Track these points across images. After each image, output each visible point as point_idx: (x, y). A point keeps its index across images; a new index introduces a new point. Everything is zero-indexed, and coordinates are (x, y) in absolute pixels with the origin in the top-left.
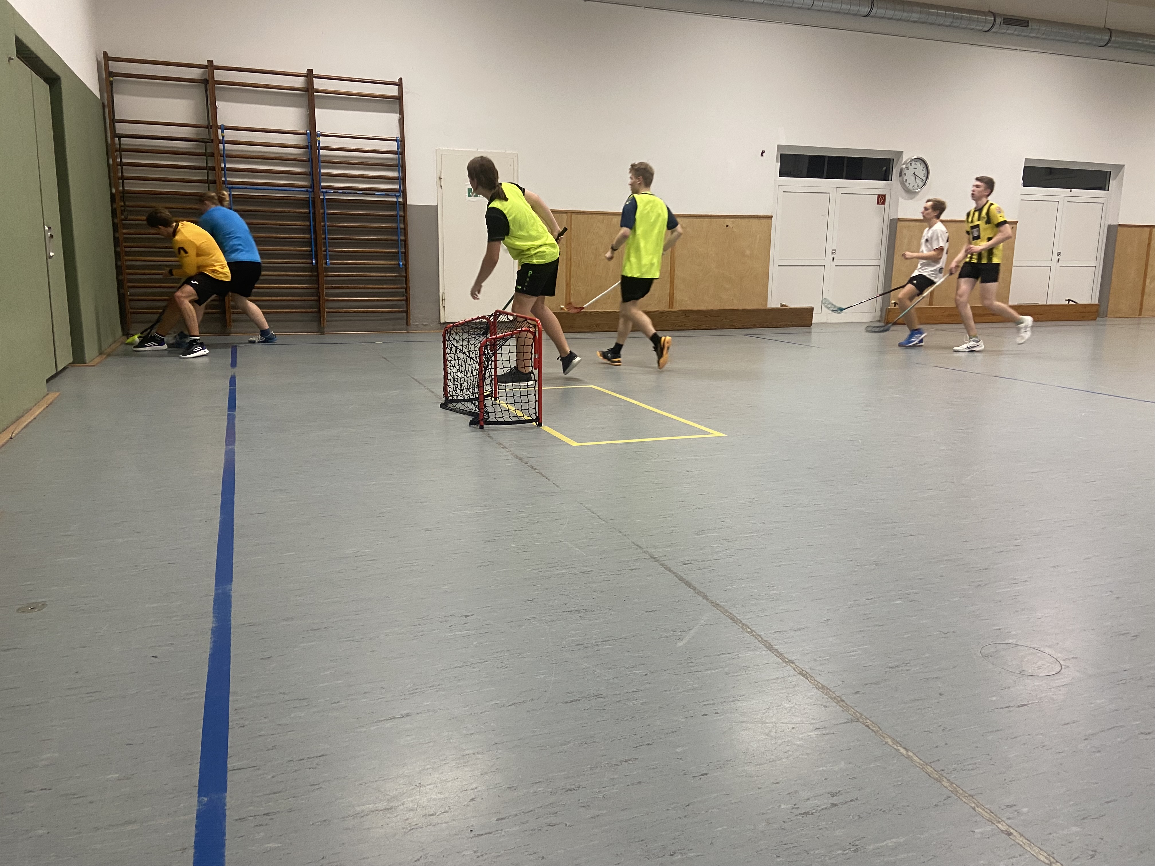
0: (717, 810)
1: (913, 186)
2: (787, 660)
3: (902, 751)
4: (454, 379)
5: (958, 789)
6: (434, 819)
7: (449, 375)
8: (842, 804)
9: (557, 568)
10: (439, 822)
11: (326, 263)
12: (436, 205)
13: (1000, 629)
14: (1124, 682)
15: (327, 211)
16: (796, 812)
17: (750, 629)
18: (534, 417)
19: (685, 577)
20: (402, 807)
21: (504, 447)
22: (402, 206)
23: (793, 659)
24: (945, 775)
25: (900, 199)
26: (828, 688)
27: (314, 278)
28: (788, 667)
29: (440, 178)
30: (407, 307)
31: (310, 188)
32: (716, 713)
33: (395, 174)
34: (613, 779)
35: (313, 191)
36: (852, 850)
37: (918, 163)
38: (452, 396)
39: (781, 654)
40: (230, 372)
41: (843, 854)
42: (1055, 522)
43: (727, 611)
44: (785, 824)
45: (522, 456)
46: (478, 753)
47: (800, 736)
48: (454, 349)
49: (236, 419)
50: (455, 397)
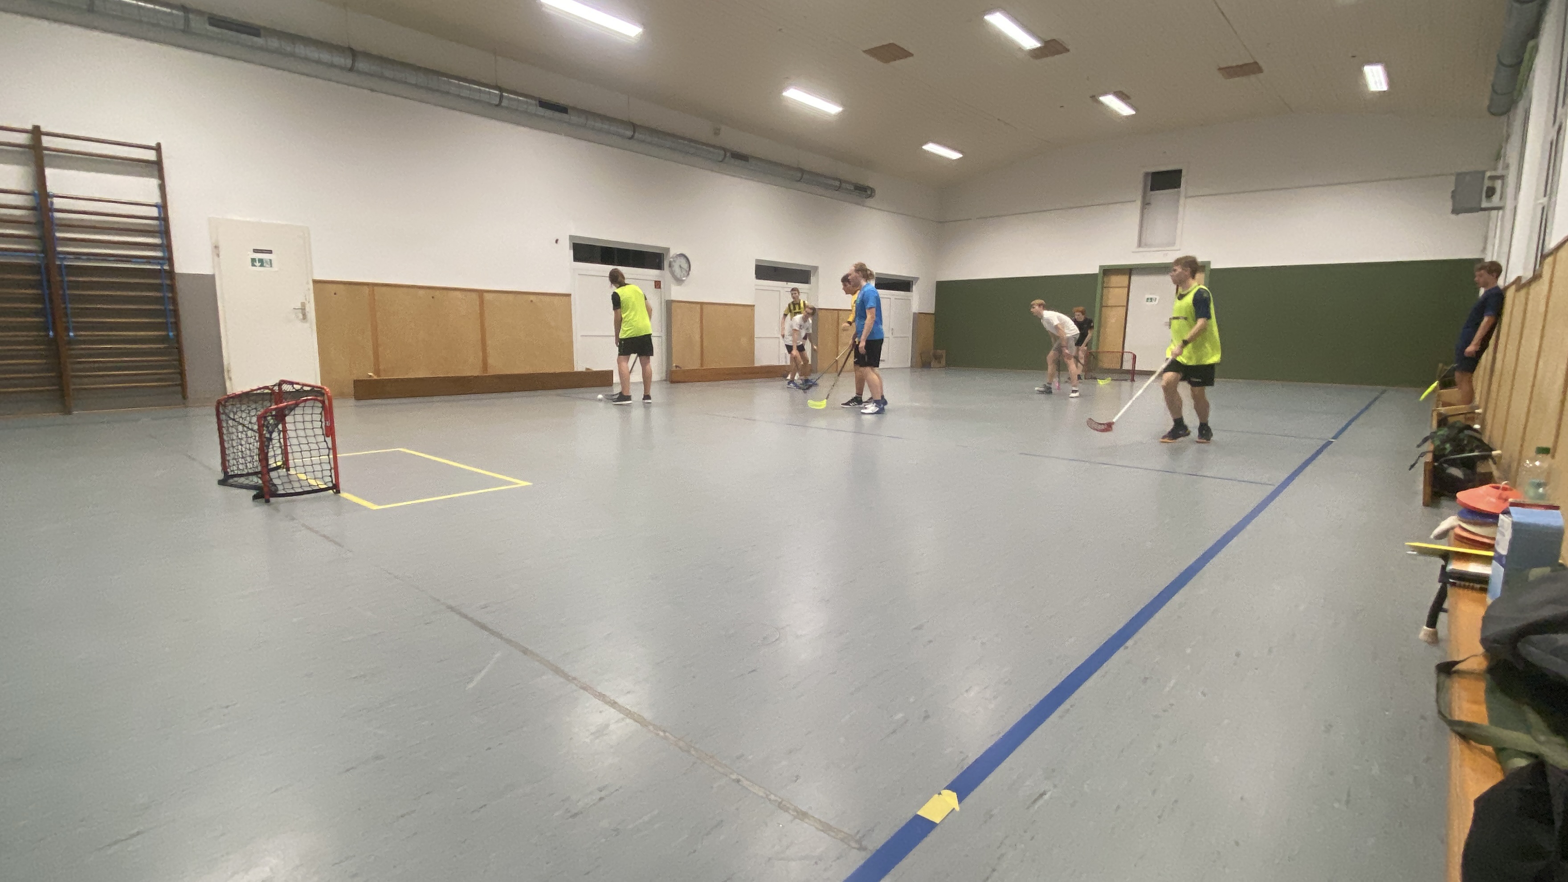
1: (680, 276)
2: (570, 678)
4: (233, 452)
5: (702, 754)
7: (227, 449)
8: (608, 796)
11: (68, 335)
12: (212, 274)
15: (66, 279)
16: (568, 815)
17: (539, 657)
18: (330, 484)
21: (294, 519)
22: (167, 273)
23: (575, 676)
25: (672, 285)
27: (52, 352)
28: (571, 685)
29: (216, 247)
30: (183, 380)
31: (42, 253)
32: (500, 744)
33: (158, 240)
35: (46, 256)
37: (682, 258)
38: (233, 471)
39: (567, 675)
43: (519, 645)
45: (313, 526)
48: (231, 422)
50: (236, 472)
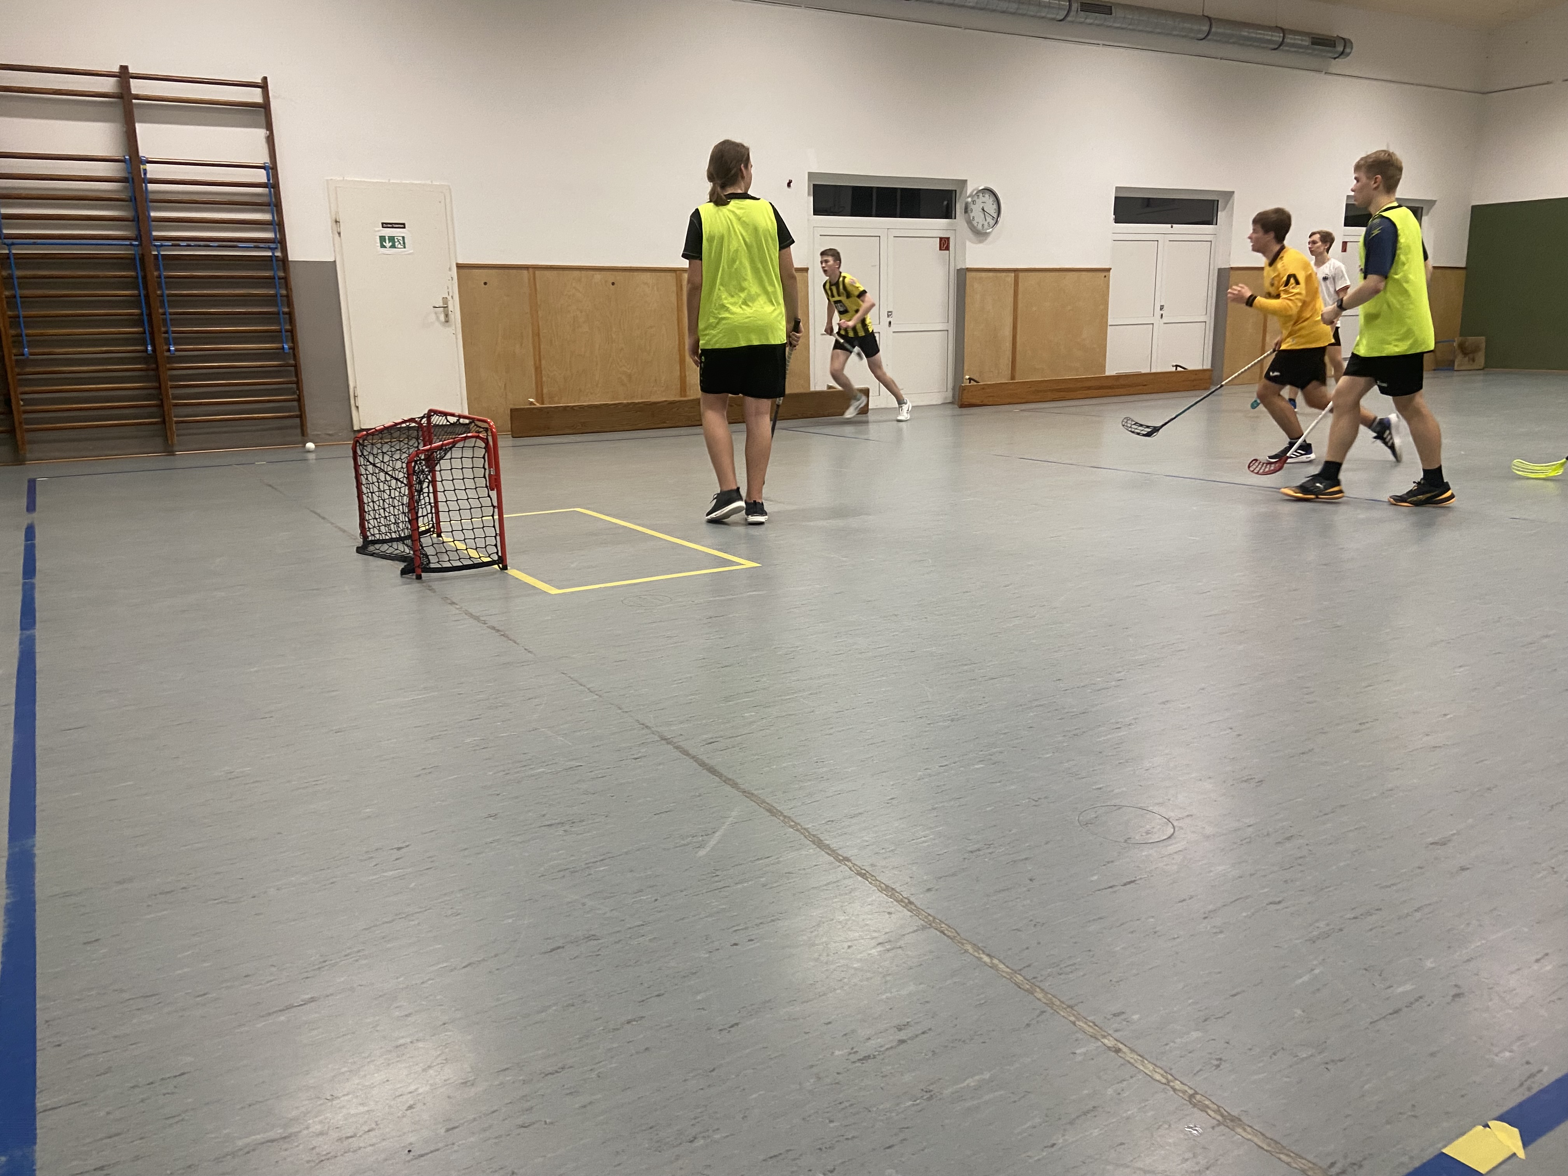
0: (752, 1071)
1: (983, 225)
2: (841, 858)
3: (986, 959)
4: (374, 510)
5: (1054, 999)
6: (355, 1143)
7: (366, 506)
8: (912, 1038)
9: (532, 767)
10: (362, 1145)
11: (169, 350)
12: (332, 260)
13: (1100, 789)
14: (1248, 840)
15: (164, 273)
16: (854, 1057)
17: (793, 821)
18: (496, 557)
19: (707, 761)
20: (305, 1132)
21: (453, 603)
22: (281, 263)
23: (848, 856)
24: (1037, 984)
25: (968, 243)
26: (893, 889)
27: (151, 373)
28: (843, 867)
29: (336, 222)
30: (300, 410)
31: (135, 240)
32: (749, 941)
33: (267, 217)
34: (610, 1050)
35: (140, 245)
36: (925, 1098)
37: (987, 196)
38: (373, 535)
39: (834, 851)
40: (25, 520)
41: (914, 1105)
42: (1163, 647)
43: (764, 802)
44: (840, 1077)
45: (478, 614)
46: (417, 1040)
47: (859, 957)
48: (370, 468)
49: (37, 590)
50: (378, 536)
